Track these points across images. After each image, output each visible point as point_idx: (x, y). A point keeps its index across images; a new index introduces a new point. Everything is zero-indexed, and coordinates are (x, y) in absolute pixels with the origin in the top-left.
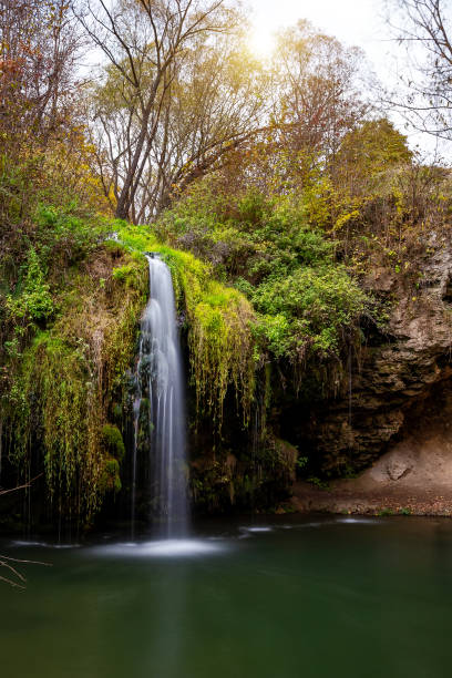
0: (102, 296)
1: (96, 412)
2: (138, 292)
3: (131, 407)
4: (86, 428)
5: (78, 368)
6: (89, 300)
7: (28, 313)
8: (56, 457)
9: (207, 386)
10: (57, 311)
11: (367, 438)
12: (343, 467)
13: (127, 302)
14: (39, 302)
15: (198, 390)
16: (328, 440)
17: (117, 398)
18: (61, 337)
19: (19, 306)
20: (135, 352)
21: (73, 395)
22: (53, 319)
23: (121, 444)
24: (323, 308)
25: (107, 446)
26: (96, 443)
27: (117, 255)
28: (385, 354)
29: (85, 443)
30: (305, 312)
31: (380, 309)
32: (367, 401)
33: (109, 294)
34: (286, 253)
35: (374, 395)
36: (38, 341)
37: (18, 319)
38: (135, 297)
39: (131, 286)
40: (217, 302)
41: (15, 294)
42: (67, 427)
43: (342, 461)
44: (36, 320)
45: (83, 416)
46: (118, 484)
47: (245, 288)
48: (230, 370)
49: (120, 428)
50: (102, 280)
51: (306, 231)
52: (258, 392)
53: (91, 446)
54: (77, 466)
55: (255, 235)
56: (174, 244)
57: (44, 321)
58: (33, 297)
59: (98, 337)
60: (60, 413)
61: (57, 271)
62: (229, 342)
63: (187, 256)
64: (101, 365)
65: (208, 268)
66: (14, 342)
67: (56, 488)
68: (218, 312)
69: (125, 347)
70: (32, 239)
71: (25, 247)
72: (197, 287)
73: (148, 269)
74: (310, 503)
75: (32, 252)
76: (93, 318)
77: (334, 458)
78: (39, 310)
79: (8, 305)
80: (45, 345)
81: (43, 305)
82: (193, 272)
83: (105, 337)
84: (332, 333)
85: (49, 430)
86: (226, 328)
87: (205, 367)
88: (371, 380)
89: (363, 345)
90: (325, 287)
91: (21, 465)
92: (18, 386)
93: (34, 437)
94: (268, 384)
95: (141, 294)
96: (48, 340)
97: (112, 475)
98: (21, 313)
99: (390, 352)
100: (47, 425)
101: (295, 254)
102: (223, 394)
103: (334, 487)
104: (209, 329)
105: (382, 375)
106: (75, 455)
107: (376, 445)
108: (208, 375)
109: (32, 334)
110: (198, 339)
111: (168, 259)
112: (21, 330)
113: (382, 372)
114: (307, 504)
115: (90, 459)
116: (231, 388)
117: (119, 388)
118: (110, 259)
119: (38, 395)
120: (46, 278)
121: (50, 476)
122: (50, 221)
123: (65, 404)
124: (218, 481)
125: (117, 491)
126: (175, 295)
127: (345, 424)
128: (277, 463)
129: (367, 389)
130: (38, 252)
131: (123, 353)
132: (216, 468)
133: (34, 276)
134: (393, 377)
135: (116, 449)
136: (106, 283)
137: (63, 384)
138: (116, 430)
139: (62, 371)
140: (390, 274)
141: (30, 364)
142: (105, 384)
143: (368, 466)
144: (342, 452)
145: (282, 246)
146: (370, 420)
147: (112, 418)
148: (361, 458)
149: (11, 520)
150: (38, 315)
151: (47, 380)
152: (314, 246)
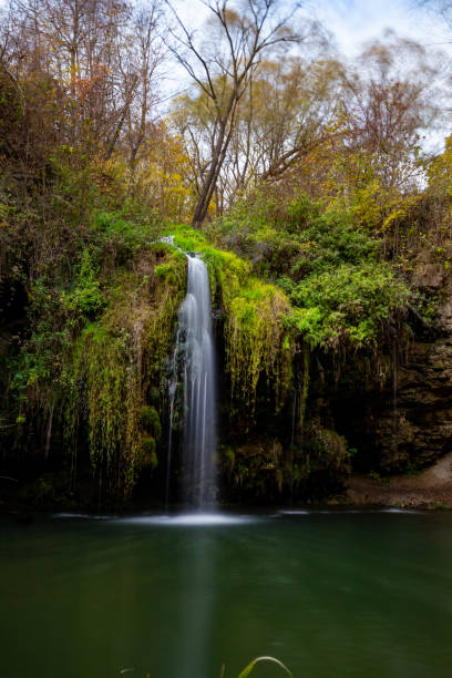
0: (146, 291)
1: (134, 394)
2: (176, 287)
3: (167, 390)
4: (126, 409)
5: (119, 355)
6: (133, 295)
7: (78, 307)
8: (98, 435)
9: (241, 373)
10: (105, 305)
11: (428, 435)
12: (403, 463)
13: (166, 296)
14: (89, 297)
15: (233, 376)
16: (386, 435)
17: (155, 381)
18: (107, 328)
19: (71, 300)
20: (173, 341)
21: (115, 379)
22: (100, 311)
23: (158, 424)
24: (358, 301)
25: (145, 425)
26: (135, 423)
27: (161, 255)
28: (438, 349)
29: (125, 423)
30: (341, 306)
31: (425, 304)
32: (424, 396)
33: (152, 290)
34: (328, 252)
35: (430, 390)
36: (86, 332)
37: (70, 312)
38: (174, 292)
39: (171, 282)
40: (253, 296)
41: (68, 290)
42: (108, 408)
43: (403, 456)
44: (85, 313)
45: (124, 398)
46: (154, 460)
47: (286, 284)
48: (262, 358)
49: (157, 409)
50: (146, 277)
51: (350, 231)
52: (296, 381)
53: (131, 426)
54: (118, 444)
55: (302, 236)
56: (220, 245)
57: (93, 314)
58: (84, 292)
59: (138, 327)
60: (102, 395)
61: (106, 270)
62: (260, 332)
63: (228, 255)
64: (140, 353)
65: (247, 266)
66: (66, 333)
67: (98, 463)
68: (252, 305)
69: (163, 336)
70: (86, 241)
71: (80, 248)
72: (236, 284)
73: (186, 266)
74: (367, 496)
75: (86, 253)
76: (136, 311)
77: (393, 453)
78: (89, 304)
79: (61, 300)
80: (92, 334)
81: (93, 299)
82: (233, 270)
83: (145, 327)
84: (369, 326)
85: (92, 410)
86: (258, 320)
87: (240, 356)
88: (425, 374)
89: (411, 340)
90: (365, 282)
91: (69, 443)
92: (68, 372)
93: (81, 418)
94: (306, 374)
95: (179, 289)
96: (95, 331)
97: (149, 452)
98: (72, 307)
99: (443, 347)
100: (92, 406)
101: (337, 253)
102: (255, 381)
103: (394, 483)
104: (243, 321)
105: (436, 370)
106: (116, 433)
107: (437, 441)
108: (243, 363)
109: (82, 325)
110: (233, 329)
111: (207, 258)
112: (72, 322)
113: (436, 367)
114: (363, 497)
115: (129, 437)
116: (262, 374)
117: (157, 374)
118: (154, 258)
119: (85, 380)
120: (97, 277)
121: (93, 452)
122: (103, 225)
123: (107, 387)
124: (263, 467)
125: (154, 467)
126: (211, 290)
127: (402, 420)
128: (324, 452)
129: (422, 384)
130: (90, 253)
131: (161, 342)
132: (260, 455)
133: (86, 274)
134: (446, 371)
135: (153, 429)
136: (150, 280)
137: (107, 369)
138: (154, 411)
139: (106, 358)
140: (438, 271)
141: (79, 353)
142: (144, 369)
143: (432, 463)
144: (401, 448)
145: (326, 245)
146: (429, 417)
147: (149, 400)
148: (424, 454)
149: (65, 498)
150: (88, 308)
151: (92, 366)
152: (358, 245)
